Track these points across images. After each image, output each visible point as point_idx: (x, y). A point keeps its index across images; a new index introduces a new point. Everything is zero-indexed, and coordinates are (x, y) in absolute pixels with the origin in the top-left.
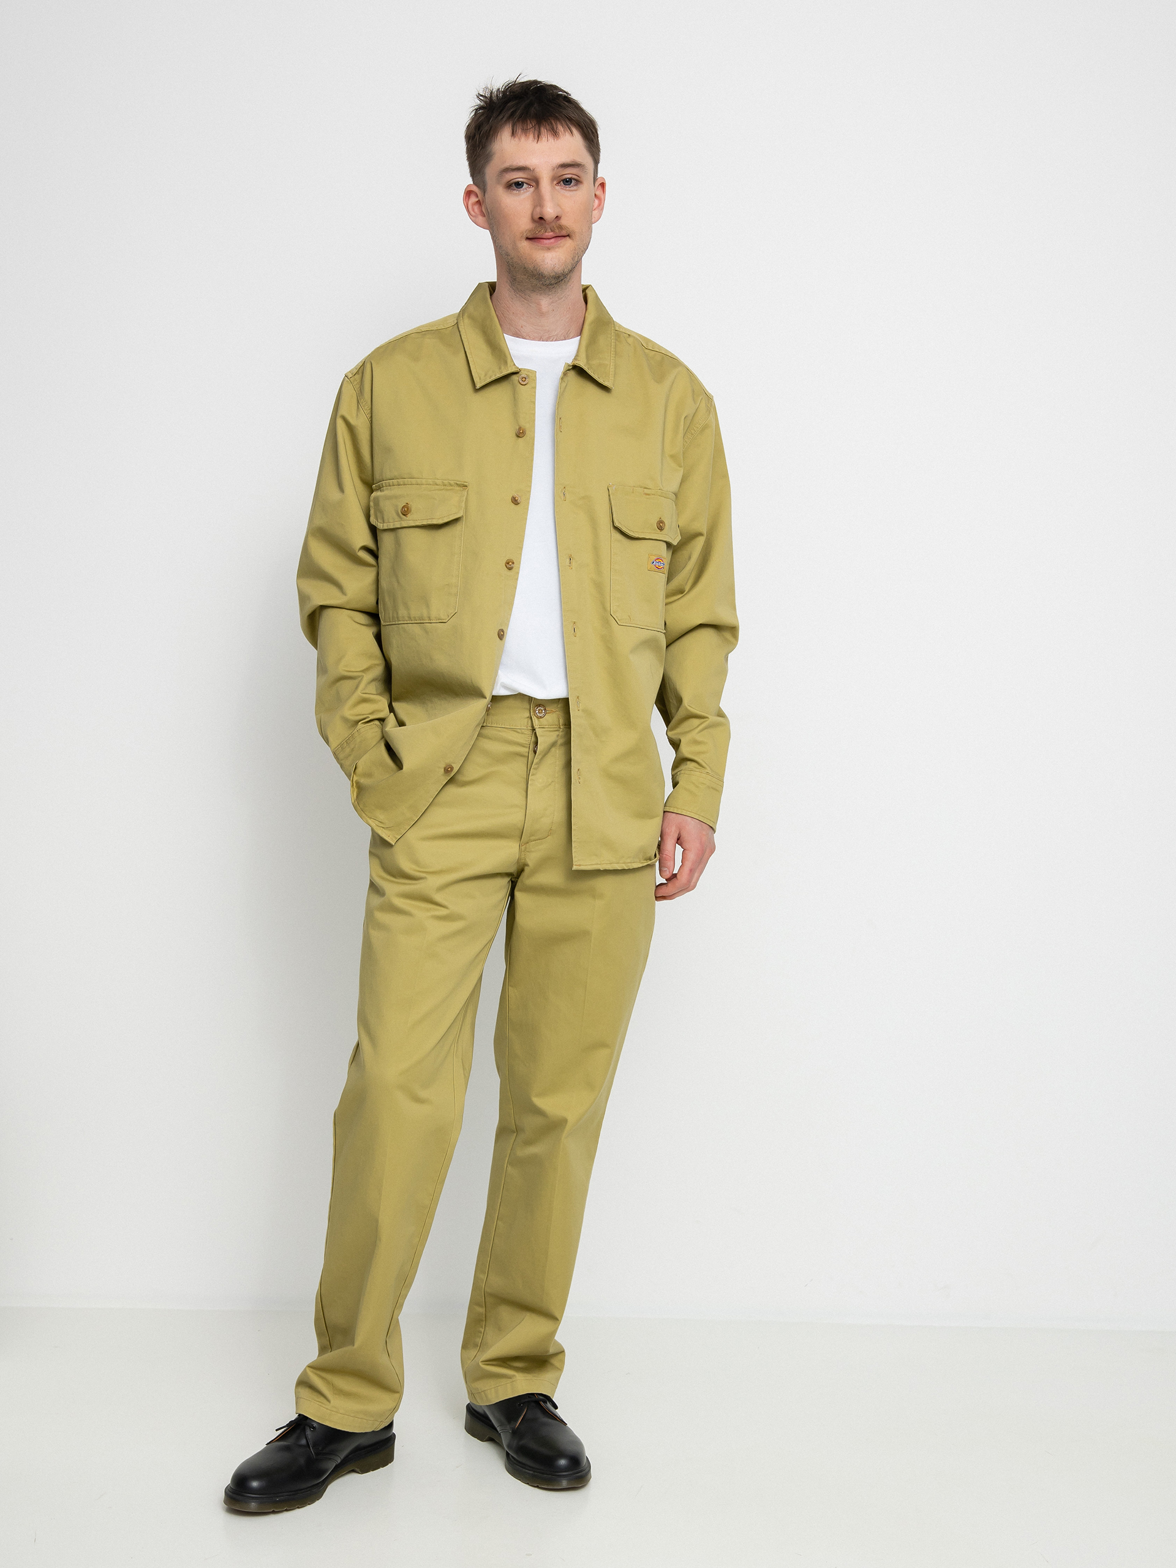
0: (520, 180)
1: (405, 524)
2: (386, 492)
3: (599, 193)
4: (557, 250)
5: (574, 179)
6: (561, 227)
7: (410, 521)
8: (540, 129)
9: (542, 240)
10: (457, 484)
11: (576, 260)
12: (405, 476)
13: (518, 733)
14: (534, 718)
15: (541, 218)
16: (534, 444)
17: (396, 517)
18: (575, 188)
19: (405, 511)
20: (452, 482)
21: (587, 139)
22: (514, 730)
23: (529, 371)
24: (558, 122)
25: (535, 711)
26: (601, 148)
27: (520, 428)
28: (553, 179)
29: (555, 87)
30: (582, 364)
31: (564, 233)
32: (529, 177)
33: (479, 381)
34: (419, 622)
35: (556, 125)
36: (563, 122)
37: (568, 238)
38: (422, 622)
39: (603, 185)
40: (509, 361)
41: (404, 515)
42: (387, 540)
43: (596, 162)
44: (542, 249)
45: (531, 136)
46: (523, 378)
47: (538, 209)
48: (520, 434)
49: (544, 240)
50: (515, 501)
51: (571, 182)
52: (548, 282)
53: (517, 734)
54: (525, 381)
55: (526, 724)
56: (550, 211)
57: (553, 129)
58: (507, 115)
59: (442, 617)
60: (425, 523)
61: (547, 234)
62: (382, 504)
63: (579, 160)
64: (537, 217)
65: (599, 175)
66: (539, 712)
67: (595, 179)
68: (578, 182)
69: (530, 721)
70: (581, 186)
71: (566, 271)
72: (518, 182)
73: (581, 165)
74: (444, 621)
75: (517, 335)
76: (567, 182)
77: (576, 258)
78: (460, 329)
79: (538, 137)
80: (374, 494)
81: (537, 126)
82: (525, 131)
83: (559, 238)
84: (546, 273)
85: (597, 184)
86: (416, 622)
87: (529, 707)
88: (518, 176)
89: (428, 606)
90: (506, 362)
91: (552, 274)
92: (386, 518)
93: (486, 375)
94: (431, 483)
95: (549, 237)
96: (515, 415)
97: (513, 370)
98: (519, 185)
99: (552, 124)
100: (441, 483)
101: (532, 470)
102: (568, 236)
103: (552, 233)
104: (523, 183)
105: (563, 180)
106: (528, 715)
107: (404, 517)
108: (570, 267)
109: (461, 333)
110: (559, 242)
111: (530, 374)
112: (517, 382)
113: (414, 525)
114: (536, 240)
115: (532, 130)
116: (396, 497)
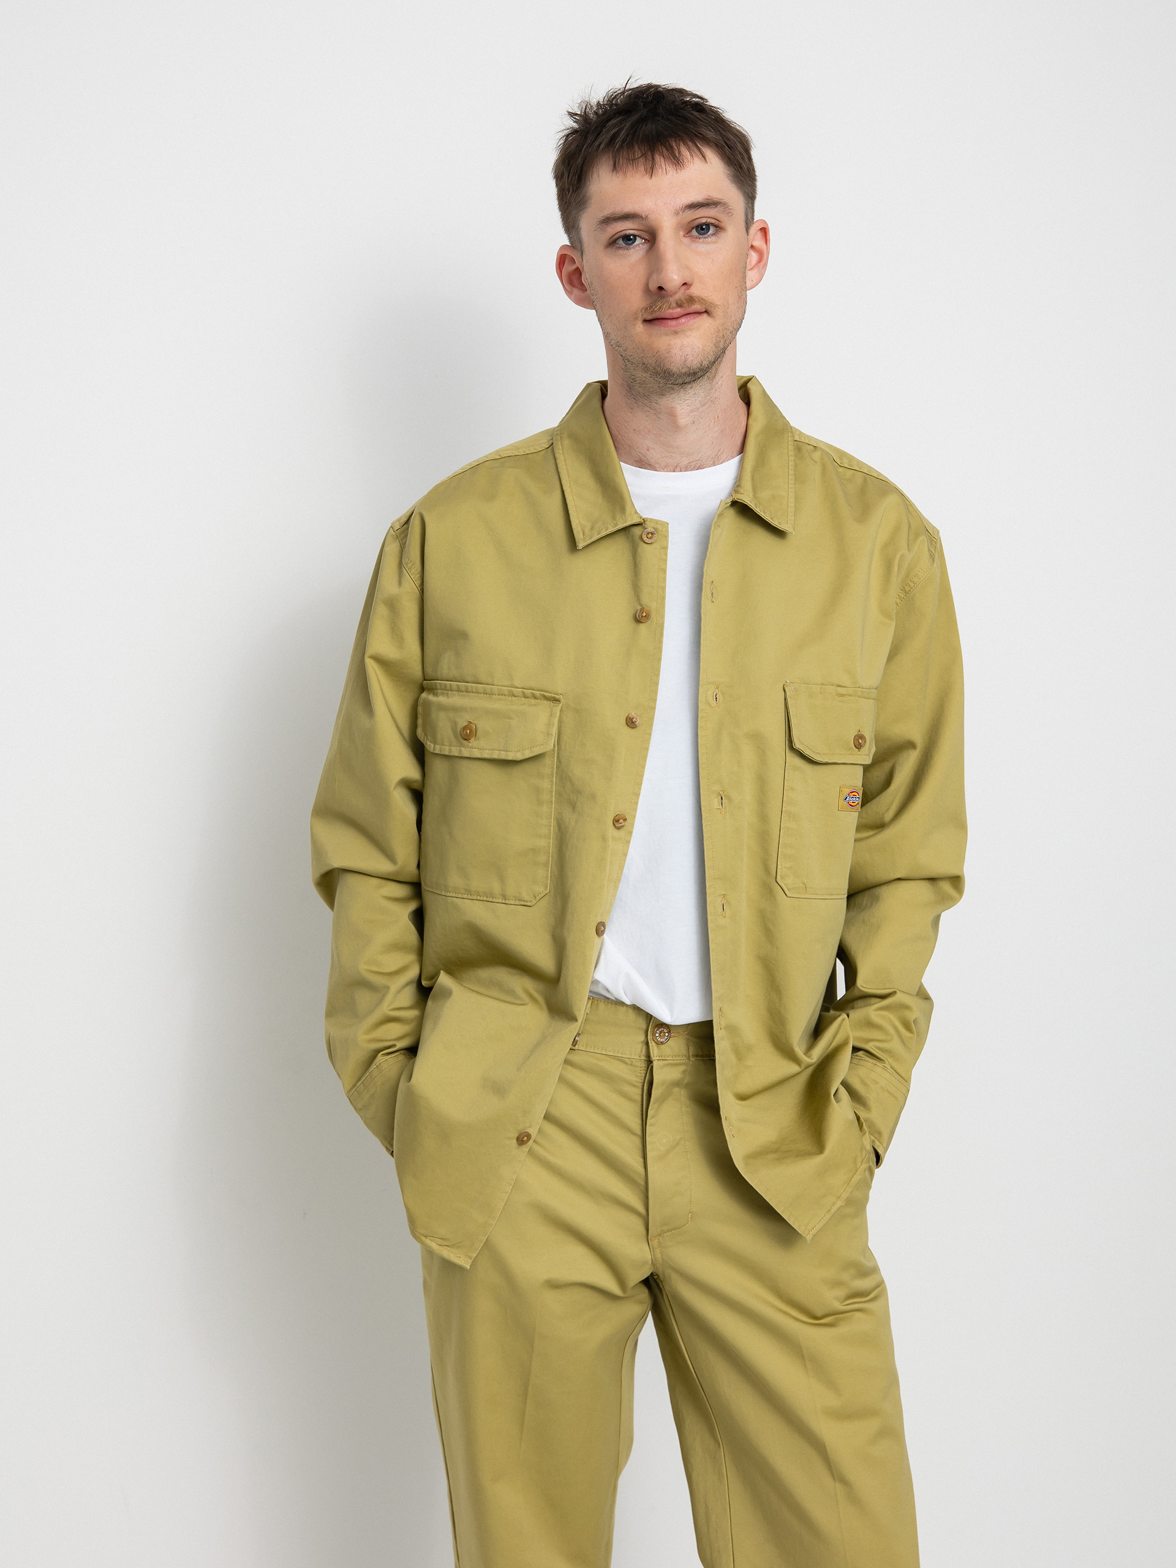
0: (631, 232)
1: (466, 753)
2: (442, 699)
3: (758, 242)
4: (688, 333)
5: (713, 225)
6: (691, 300)
7: (474, 749)
8: (653, 159)
9: (666, 321)
10: (544, 696)
11: (722, 347)
12: (469, 679)
13: (626, 1063)
14: (652, 1044)
15: (661, 288)
16: (662, 634)
17: (453, 740)
18: (713, 238)
19: (467, 734)
20: (537, 693)
21: (732, 164)
22: (621, 1060)
23: (657, 522)
24: (682, 144)
25: (654, 1034)
26: (757, 174)
27: (642, 610)
28: (680, 226)
29: (681, 92)
30: (747, 499)
31: (697, 307)
32: (641, 228)
33: (581, 536)
34: (485, 899)
35: (679, 149)
36: (690, 144)
37: (705, 315)
38: (491, 900)
39: (764, 231)
40: (628, 508)
41: (466, 740)
42: (438, 770)
43: (750, 196)
44: (667, 335)
45: (642, 168)
46: (648, 534)
47: (654, 277)
48: (640, 617)
49: (669, 321)
50: (631, 723)
51: (708, 230)
52: (680, 381)
53: (624, 1065)
54: (651, 538)
55: (639, 1050)
56: (673, 277)
57: (674, 157)
58: (606, 141)
59: (526, 897)
60: (495, 756)
61: (671, 311)
62: (434, 715)
63: (716, 195)
64: (653, 286)
65: (757, 216)
66: (660, 1035)
67: (749, 220)
68: (719, 228)
69: (644, 1048)
70: (722, 235)
71: (706, 363)
72: (629, 236)
73: (720, 203)
74: (529, 904)
75: (642, 463)
76: (702, 229)
77: (722, 343)
78: (557, 455)
79: (651, 171)
80: (424, 695)
81: (649, 154)
82: (633, 161)
83: (692, 317)
84: (675, 370)
85: (754, 229)
86: (479, 898)
87: (645, 1027)
88: (627, 227)
89: (502, 879)
90: (623, 509)
91: (684, 371)
92: (439, 737)
93: (592, 528)
94: (507, 693)
95: (675, 316)
96: (636, 587)
97: (636, 520)
98: (628, 239)
99: (672, 147)
100: (520, 694)
101: (658, 675)
102: (706, 312)
103: (679, 310)
104: (635, 236)
105: (697, 227)
106: (643, 1038)
107: (465, 742)
108: (712, 358)
109: (558, 461)
110: (691, 322)
111: (660, 527)
112: (637, 538)
113: (479, 756)
114: (657, 322)
115: (642, 160)
116: (455, 709)
